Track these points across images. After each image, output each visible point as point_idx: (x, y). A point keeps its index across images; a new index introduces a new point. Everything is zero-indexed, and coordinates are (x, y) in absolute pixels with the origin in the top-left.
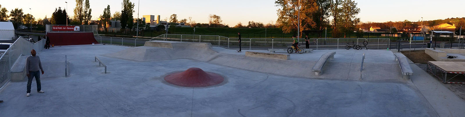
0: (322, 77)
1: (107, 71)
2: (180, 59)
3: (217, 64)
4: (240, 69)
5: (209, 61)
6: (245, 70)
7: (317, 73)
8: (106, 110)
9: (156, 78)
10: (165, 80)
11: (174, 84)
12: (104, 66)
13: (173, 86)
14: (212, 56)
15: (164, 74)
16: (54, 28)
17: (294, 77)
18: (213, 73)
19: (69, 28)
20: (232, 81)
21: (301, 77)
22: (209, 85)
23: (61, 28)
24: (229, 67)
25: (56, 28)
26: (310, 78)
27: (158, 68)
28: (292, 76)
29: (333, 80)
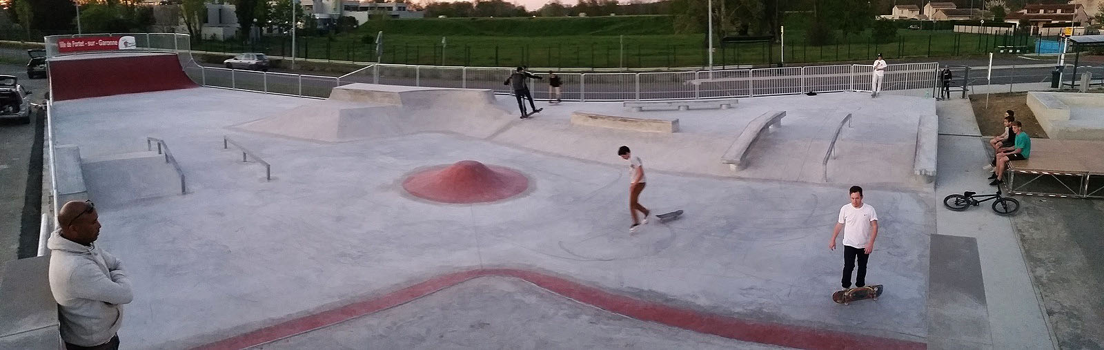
0: (745, 174)
1: (271, 175)
2: (421, 132)
3: (509, 145)
4: (560, 156)
5: (490, 138)
6: (572, 159)
7: (733, 167)
8: (313, 258)
9: (385, 188)
10: (406, 189)
11: (428, 198)
12: (257, 160)
13: (424, 202)
14: (497, 124)
15: (398, 175)
16: (63, 45)
17: (685, 174)
18: (506, 169)
19: (104, 43)
20: (543, 186)
21: (699, 176)
22: (501, 198)
23: (81, 44)
24: (536, 151)
25: (69, 45)
26: (716, 177)
27: (381, 160)
28: (680, 173)
29: (765, 180)
